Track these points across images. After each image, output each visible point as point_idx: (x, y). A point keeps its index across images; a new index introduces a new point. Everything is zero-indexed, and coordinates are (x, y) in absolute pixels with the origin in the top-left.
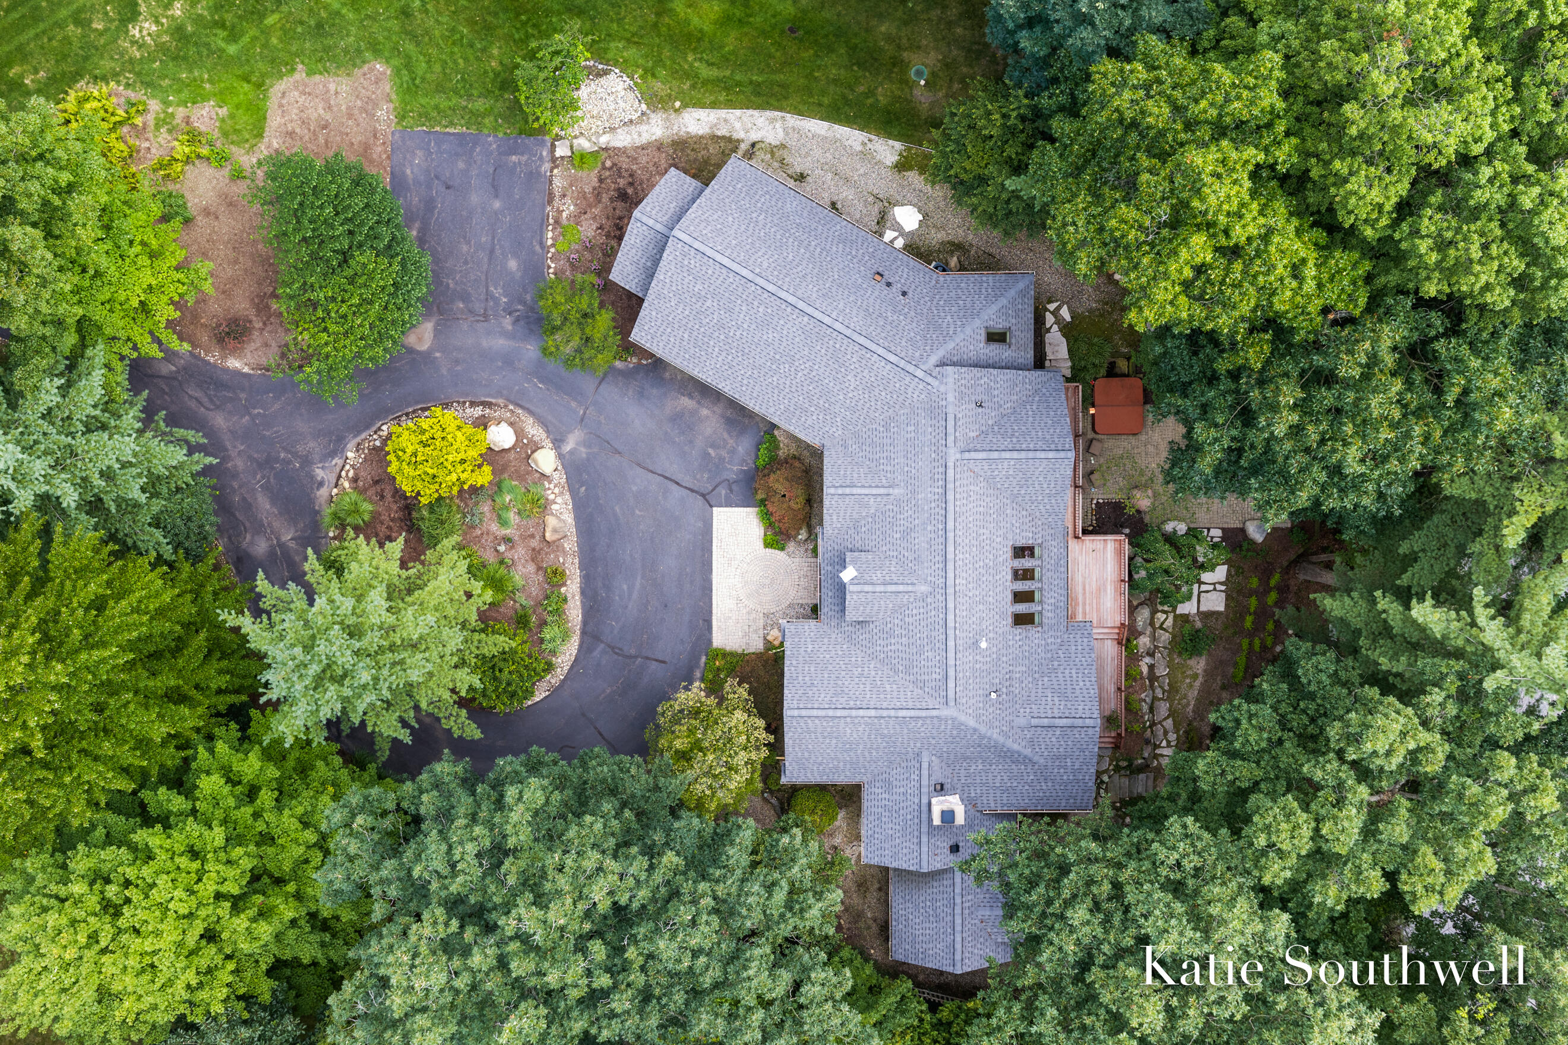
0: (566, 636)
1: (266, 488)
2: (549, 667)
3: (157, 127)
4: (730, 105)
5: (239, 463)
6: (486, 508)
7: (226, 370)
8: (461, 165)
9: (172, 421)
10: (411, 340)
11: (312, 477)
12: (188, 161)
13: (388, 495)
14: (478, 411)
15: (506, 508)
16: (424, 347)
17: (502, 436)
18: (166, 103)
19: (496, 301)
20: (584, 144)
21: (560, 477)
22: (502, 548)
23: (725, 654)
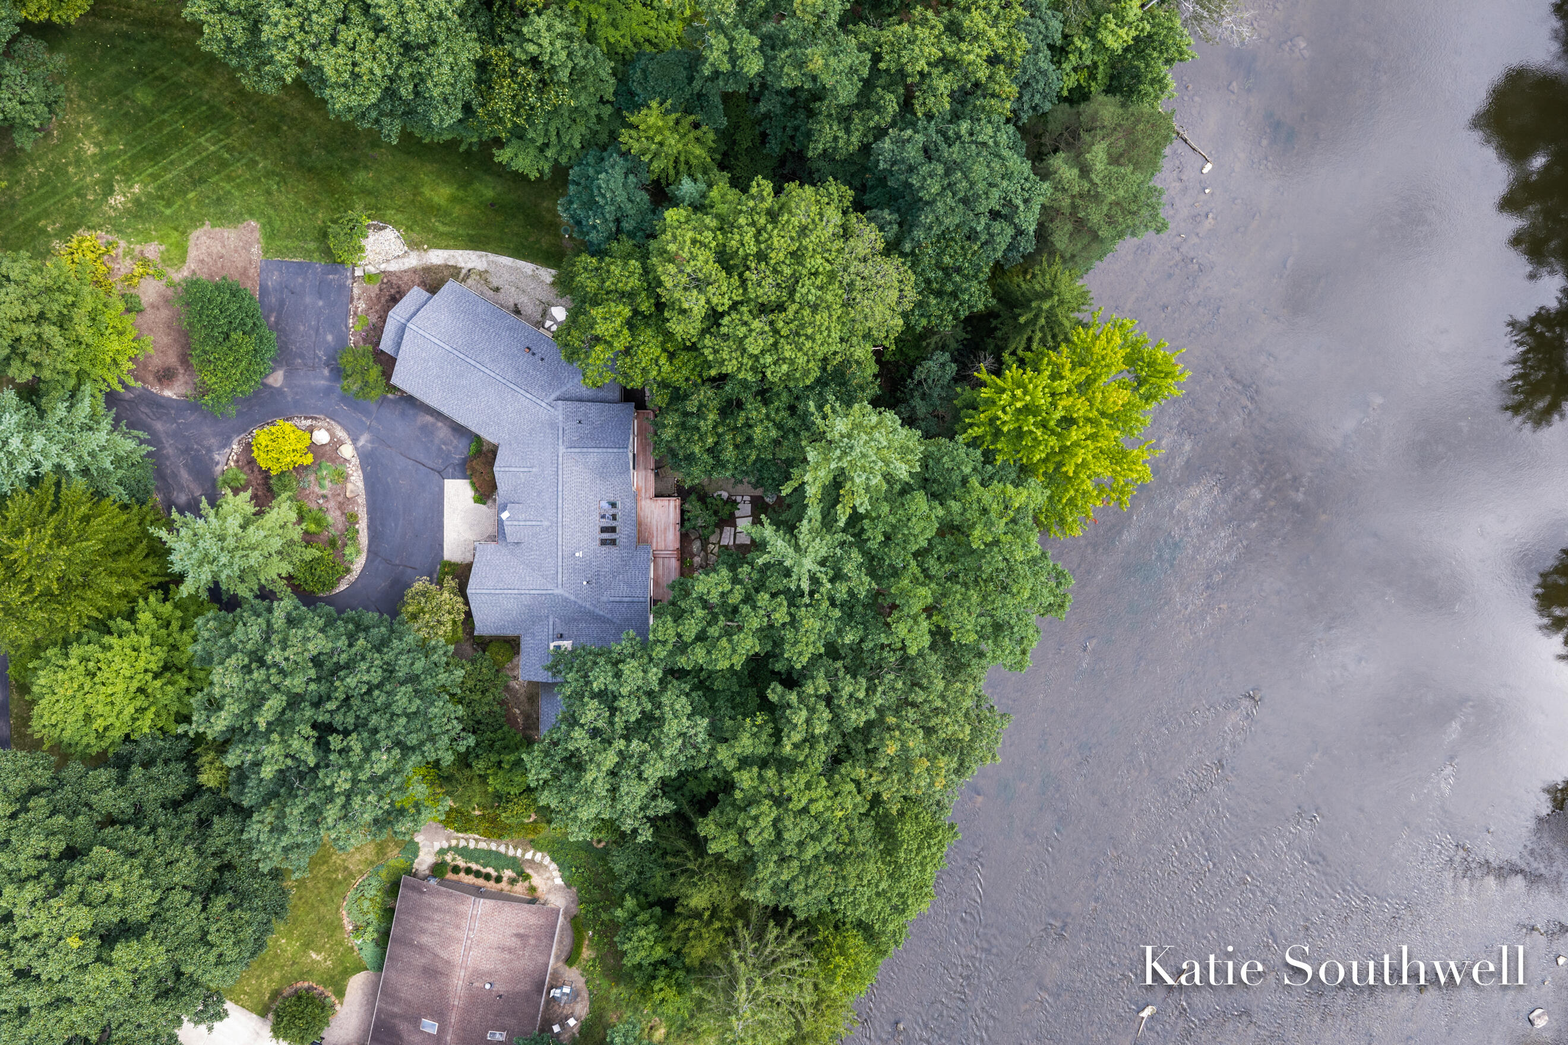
0: (358, 552)
1: (186, 465)
2: (348, 571)
3: (124, 256)
4: (456, 247)
5: (169, 450)
6: (312, 478)
7: (163, 397)
8: (300, 280)
9: (131, 425)
10: (270, 381)
11: (212, 459)
12: (142, 276)
13: (256, 470)
14: (309, 422)
15: (324, 478)
16: (278, 385)
17: (322, 437)
18: (130, 243)
19: (320, 359)
20: (371, 269)
21: (356, 461)
22: (321, 501)
23: (450, 564)
